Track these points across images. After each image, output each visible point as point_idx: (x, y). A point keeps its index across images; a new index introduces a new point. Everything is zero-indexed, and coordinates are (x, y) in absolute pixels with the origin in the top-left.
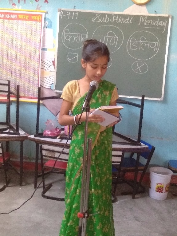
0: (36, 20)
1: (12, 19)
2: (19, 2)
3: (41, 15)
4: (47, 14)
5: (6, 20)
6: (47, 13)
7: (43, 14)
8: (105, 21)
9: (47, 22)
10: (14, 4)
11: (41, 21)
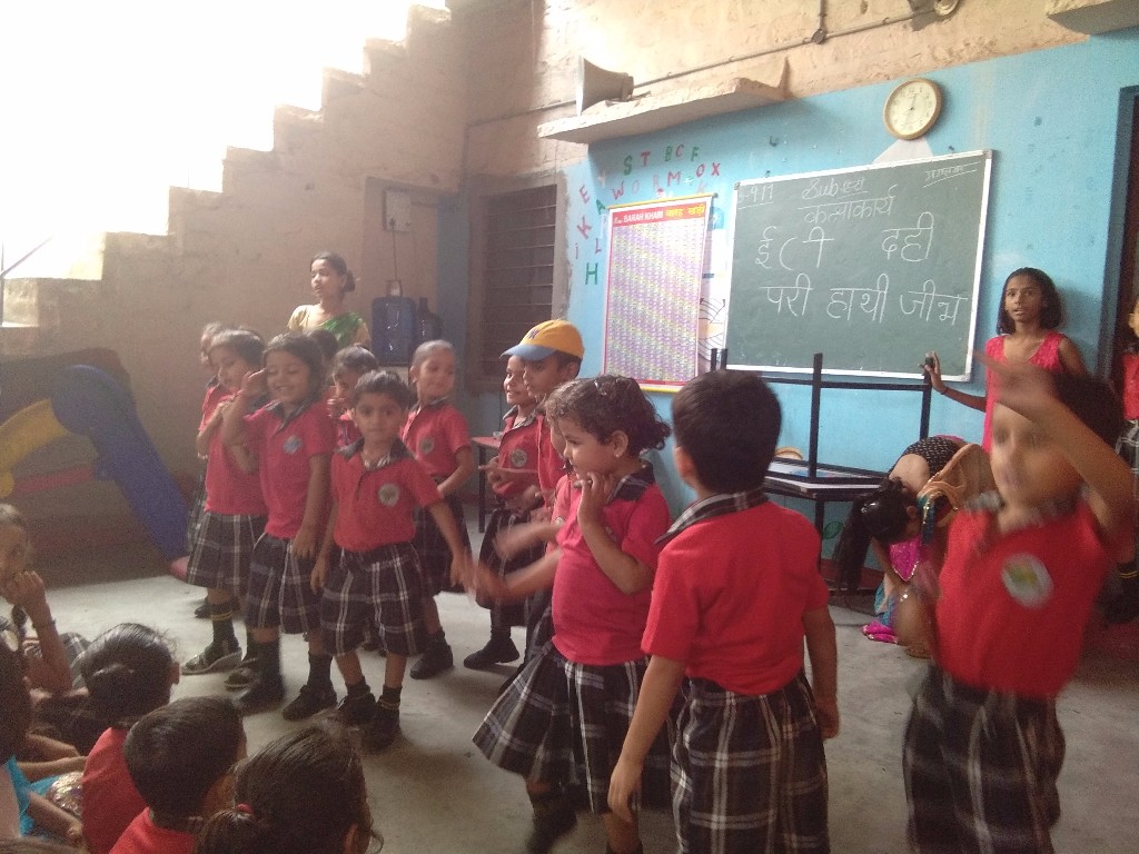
0: (696, 216)
1: (655, 220)
2: (669, 185)
3: (705, 203)
4: (715, 199)
5: (646, 225)
6: (716, 196)
7: (708, 200)
8: (830, 193)
9: (715, 216)
10: (660, 190)
11: (703, 215)
